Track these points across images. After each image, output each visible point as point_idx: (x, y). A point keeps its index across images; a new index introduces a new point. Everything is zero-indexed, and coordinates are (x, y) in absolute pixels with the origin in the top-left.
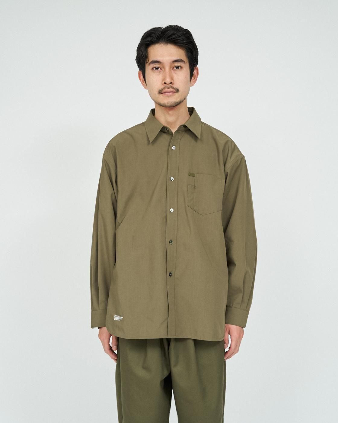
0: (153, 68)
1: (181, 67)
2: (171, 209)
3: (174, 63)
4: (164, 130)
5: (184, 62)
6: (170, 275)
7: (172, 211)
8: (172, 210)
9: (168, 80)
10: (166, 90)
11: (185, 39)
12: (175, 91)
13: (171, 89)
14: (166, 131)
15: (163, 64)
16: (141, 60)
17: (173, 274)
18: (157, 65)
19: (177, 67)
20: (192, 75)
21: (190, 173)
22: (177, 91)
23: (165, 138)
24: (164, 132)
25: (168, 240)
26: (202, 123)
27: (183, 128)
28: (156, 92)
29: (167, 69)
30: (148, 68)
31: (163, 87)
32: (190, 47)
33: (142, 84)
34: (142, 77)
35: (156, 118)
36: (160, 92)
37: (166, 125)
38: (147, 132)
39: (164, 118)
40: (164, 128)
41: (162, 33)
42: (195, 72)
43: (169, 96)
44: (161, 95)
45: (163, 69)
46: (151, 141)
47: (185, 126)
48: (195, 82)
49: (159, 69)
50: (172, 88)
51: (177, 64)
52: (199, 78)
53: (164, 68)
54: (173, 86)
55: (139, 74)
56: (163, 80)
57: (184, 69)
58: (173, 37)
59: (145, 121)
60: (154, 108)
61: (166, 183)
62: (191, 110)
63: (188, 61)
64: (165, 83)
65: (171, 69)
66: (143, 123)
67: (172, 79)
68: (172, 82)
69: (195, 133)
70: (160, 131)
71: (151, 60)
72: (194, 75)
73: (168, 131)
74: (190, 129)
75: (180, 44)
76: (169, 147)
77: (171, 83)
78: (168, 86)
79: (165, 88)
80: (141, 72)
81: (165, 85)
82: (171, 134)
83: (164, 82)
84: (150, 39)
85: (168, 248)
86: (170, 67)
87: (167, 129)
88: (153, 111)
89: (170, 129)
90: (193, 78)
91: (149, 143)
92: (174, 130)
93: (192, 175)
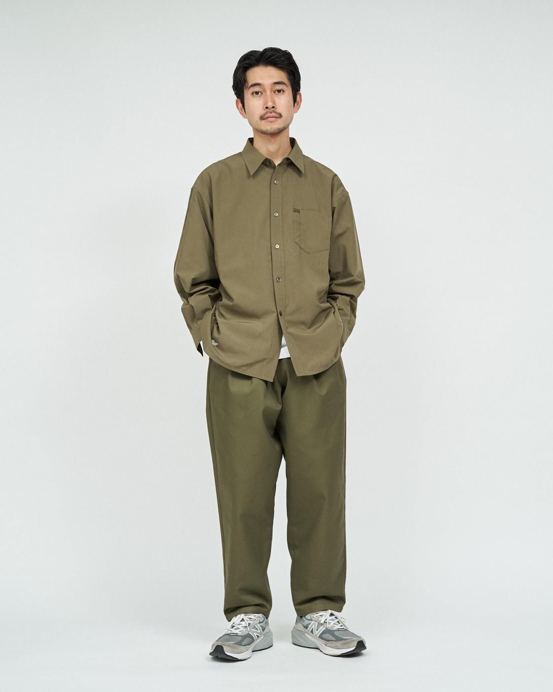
0: (253, 93)
1: (283, 91)
3: (275, 85)
4: (266, 163)
5: (285, 84)
6: (281, 315)
7: (277, 248)
8: (277, 246)
9: (270, 105)
10: (269, 115)
11: (286, 60)
12: (277, 116)
13: (273, 114)
14: (268, 164)
15: (264, 85)
16: (240, 85)
17: (283, 314)
18: (257, 89)
19: (279, 91)
20: (295, 100)
21: (294, 209)
22: (281, 116)
23: (267, 171)
24: (266, 165)
25: (275, 278)
26: (304, 156)
27: (287, 161)
28: (257, 118)
29: (268, 92)
30: (248, 94)
31: (265, 112)
32: (292, 69)
33: (241, 113)
34: (240, 105)
35: (255, 149)
36: (262, 118)
37: (268, 157)
38: (246, 164)
39: (265, 148)
40: (266, 160)
41: (260, 55)
42: (298, 96)
43: (271, 122)
44: (263, 122)
45: (264, 94)
46: (251, 174)
47: (288, 159)
48: (298, 108)
49: (260, 93)
50: (275, 112)
51: (278, 87)
52: (303, 104)
53: (265, 91)
54: (276, 110)
55: (237, 102)
56: (264, 105)
57: (286, 92)
58: (273, 58)
59: (241, 150)
60: (252, 136)
61: (269, 218)
62: (293, 142)
63: (289, 84)
64: (267, 108)
65: (273, 93)
66: (240, 154)
67: (274, 103)
68: (275, 106)
69: (299, 167)
70: (262, 163)
71: (250, 84)
72: (297, 102)
73: (270, 163)
74: (294, 162)
75: (280, 66)
76: (271, 180)
77: (273, 107)
78: (270, 111)
79: (266, 113)
80: (239, 100)
81: (267, 110)
82: (274, 167)
83: (265, 106)
84: (247, 62)
85: (275, 285)
86: (271, 91)
87: (269, 161)
88: (251, 140)
89: (273, 162)
90: (296, 105)
91: (249, 176)
92: (277, 162)
93: (296, 211)
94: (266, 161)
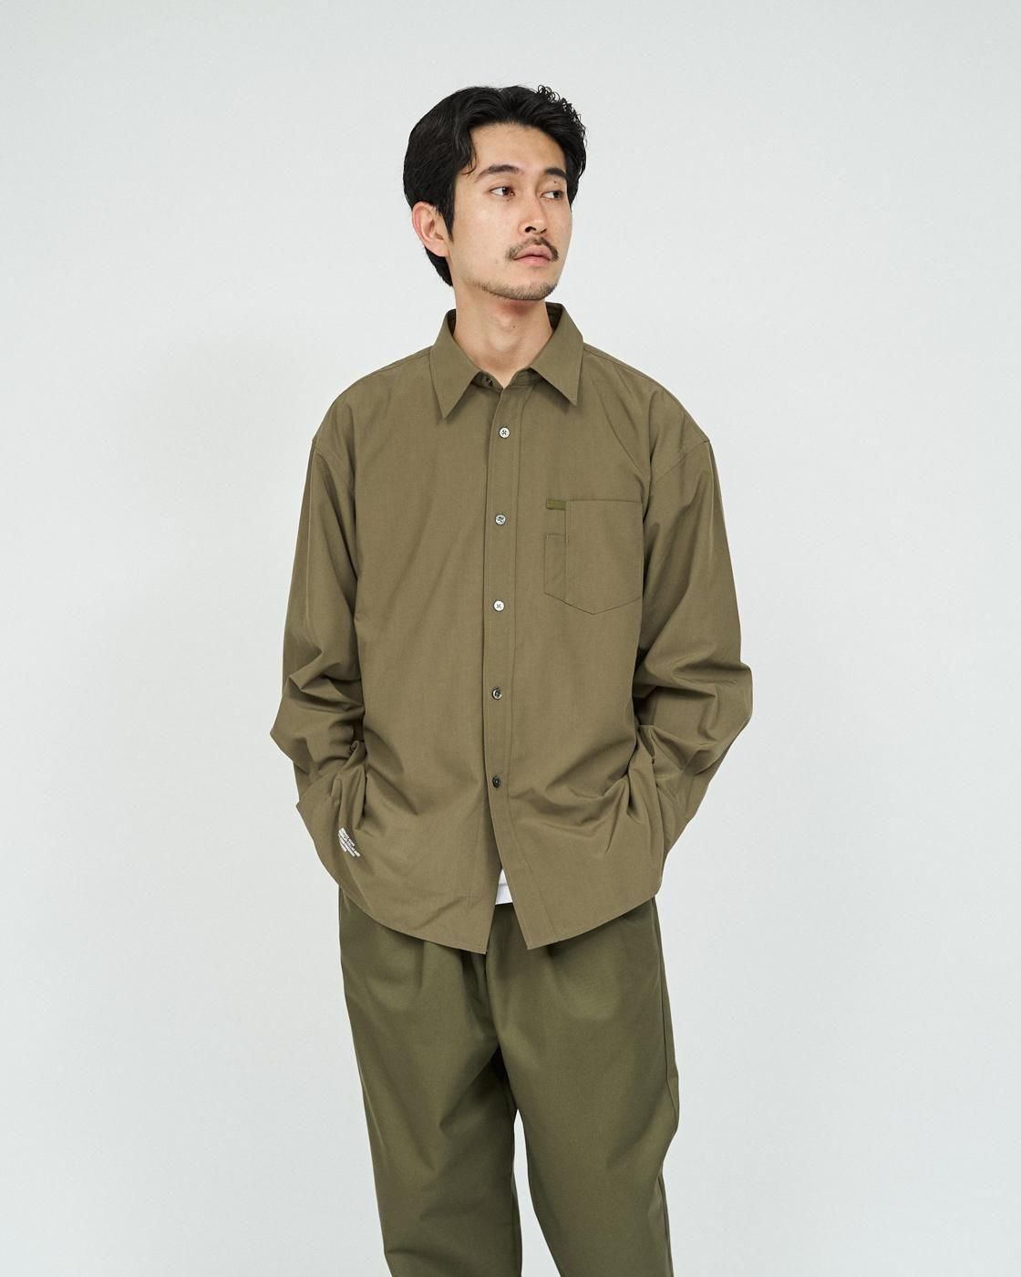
2: (498, 603)
4: (481, 383)
6: (496, 784)
7: (499, 609)
8: (499, 606)
9: (538, 222)
14: (486, 384)
17: (503, 781)
18: (501, 180)
21: (550, 500)
23: (482, 401)
24: (480, 386)
25: (488, 689)
27: (526, 378)
35: (457, 343)
37: (486, 370)
38: (435, 384)
40: (481, 375)
43: (537, 268)
46: (446, 411)
47: (533, 371)
53: (520, 187)
54: (548, 240)
59: (432, 343)
61: (482, 531)
62: (557, 314)
64: (530, 229)
69: (561, 390)
70: (472, 383)
73: (491, 384)
74: (547, 379)
76: (490, 427)
77: (544, 231)
78: (537, 238)
81: (527, 234)
82: (496, 391)
83: (526, 226)
85: (487, 709)
86: (536, 190)
87: (488, 379)
88: (451, 318)
89: (495, 380)
91: (439, 416)
92: (504, 380)
93: (556, 505)
94: (481, 379)
